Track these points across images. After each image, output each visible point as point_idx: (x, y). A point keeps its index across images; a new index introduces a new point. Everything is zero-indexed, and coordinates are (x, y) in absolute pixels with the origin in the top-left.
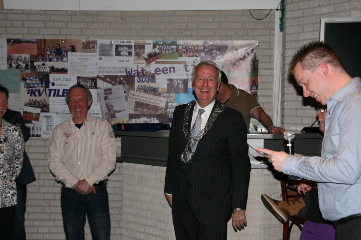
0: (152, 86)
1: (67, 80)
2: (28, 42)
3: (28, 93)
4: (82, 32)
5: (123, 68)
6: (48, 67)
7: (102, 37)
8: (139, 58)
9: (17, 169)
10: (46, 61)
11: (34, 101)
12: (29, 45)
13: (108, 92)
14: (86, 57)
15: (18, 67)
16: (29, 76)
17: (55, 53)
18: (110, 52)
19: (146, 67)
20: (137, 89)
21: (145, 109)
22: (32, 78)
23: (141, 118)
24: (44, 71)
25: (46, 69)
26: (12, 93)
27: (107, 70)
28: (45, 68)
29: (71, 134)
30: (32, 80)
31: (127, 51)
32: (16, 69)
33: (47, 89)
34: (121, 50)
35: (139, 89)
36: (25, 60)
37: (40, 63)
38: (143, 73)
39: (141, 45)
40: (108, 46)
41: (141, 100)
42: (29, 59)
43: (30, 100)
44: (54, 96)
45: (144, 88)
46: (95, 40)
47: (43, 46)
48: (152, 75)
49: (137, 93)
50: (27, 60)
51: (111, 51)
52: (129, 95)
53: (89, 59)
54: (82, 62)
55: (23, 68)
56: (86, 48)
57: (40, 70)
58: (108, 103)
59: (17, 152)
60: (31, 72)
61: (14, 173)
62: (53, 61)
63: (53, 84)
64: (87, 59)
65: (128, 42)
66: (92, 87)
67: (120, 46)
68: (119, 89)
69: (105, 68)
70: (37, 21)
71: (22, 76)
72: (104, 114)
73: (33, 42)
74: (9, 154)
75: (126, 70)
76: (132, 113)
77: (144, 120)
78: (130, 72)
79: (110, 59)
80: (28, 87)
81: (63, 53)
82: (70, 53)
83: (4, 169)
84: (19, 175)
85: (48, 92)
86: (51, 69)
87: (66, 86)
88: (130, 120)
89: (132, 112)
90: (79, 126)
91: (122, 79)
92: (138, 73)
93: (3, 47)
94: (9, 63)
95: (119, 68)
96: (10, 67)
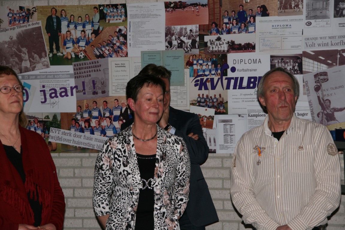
1: (255, 61)
3: (196, 85)
6: (224, 42)
9: (180, 202)
10: (222, 34)
11: (205, 97)
12: (197, 9)
13: (322, 77)
14: (285, 23)
15: (181, 45)
16: (197, 58)
17: (236, 19)
18: (324, 12)
22: (201, 62)
24: (220, 49)
25: (222, 45)
26: (173, 85)
27: (319, 41)
28: (220, 44)
29: (265, 148)
32: (178, 49)
33: (224, 78)
36: (192, 33)
37: (214, 37)
42: (196, 32)
43: (199, 95)
44: (235, 88)
47: (217, 10)
50: (194, 34)
53: (290, 25)
54: (278, 31)
55: (189, 46)
56: (285, 8)
57: (213, 48)
58: (321, 97)
59: (181, 176)
60: (200, 52)
61: (176, 208)
62: (232, 32)
63: (233, 70)
64: (287, 25)
66: (295, 70)
67: (342, 0)
68: (340, 73)
69: (316, 39)
71: (187, 60)
72: (315, 115)
73: (203, 5)
74: (169, 179)
79: (325, 23)
80: (196, 75)
81: (249, 19)
82: (258, 18)
83: (162, 202)
84: (185, 212)
85: (225, 82)
86: (229, 45)
87: (253, 72)
90: (278, 135)
91: (344, 55)
94: (168, 40)
95: (340, 37)
96: (169, 46)
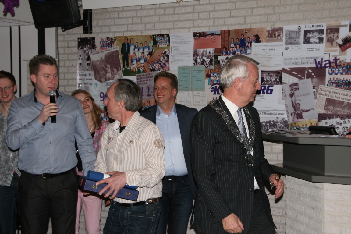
0: (347, 79)
2: (212, 34)
3: (212, 91)
4: (267, 18)
5: (312, 58)
7: (289, 22)
8: (332, 44)
10: (230, 55)
12: (214, 37)
13: (295, 87)
14: (271, 48)
15: (203, 62)
16: (213, 72)
17: (239, 45)
18: (297, 40)
19: (340, 55)
20: (328, 84)
21: (338, 107)
22: (215, 74)
23: (332, 119)
26: (197, 91)
27: (293, 61)
30: (216, 76)
31: (318, 37)
34: (311, 36)
35: (331, 83)
38: (336, 62)
39: (335, 28)
40: (295, 33)
41: (332, 96)
42: (213, 53)
43: (214, 98)
45: (337, 81)
46: (281, 26)
47: (227, 38)
48: (347, 65)
49: (328, 88)
50: (211, 55)
51: (298, 38)
52: (319, 91)
53: (274, 49)
54: (266, 53)
55: (208, 63)
56: (271, 37)
57: (223, 65)
58: (294, 101)
60: (215, 68)
62: (236, 54)
64: (272, 49)
65: (318, 26)
66: (277, 82)
67: (309, 31)
68: (307, 84)
69: (291, 59)
70: (222, 10)
71: (207, 73)
72: (290, 114)
73: (218, 35)
75: (315, 60)
76: (322, 113)
77: (336, 121)
78: (321, 63)
79: (298, 48)
80: (212, 84)
81: (247, 44)
82: (254, 44)
88: (319, 121)
89: (323, 111)
91: (310, 71)
92: (330, 63)
93: (190, 42)
94: (195, 59)
95: (307, 58)
96: (195, 63)
